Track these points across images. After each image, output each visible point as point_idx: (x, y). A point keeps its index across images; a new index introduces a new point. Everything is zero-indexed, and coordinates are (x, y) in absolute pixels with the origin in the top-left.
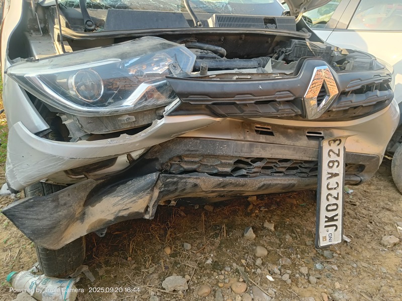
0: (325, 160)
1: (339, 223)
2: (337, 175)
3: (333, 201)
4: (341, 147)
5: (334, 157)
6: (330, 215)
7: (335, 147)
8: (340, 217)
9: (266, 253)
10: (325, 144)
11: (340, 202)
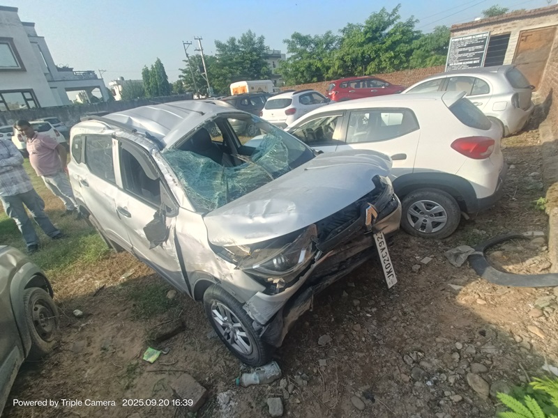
0: (377, 243)
1: (393, 273)
2: (384, 248)
3: (387, 262)
4: (382, 234)
5: (380, 240)
6: (388, 270)
7: (379, 235)
8: (393, 269)
9: (359, 302)
10: (375, 236)
11: (390, 262)
